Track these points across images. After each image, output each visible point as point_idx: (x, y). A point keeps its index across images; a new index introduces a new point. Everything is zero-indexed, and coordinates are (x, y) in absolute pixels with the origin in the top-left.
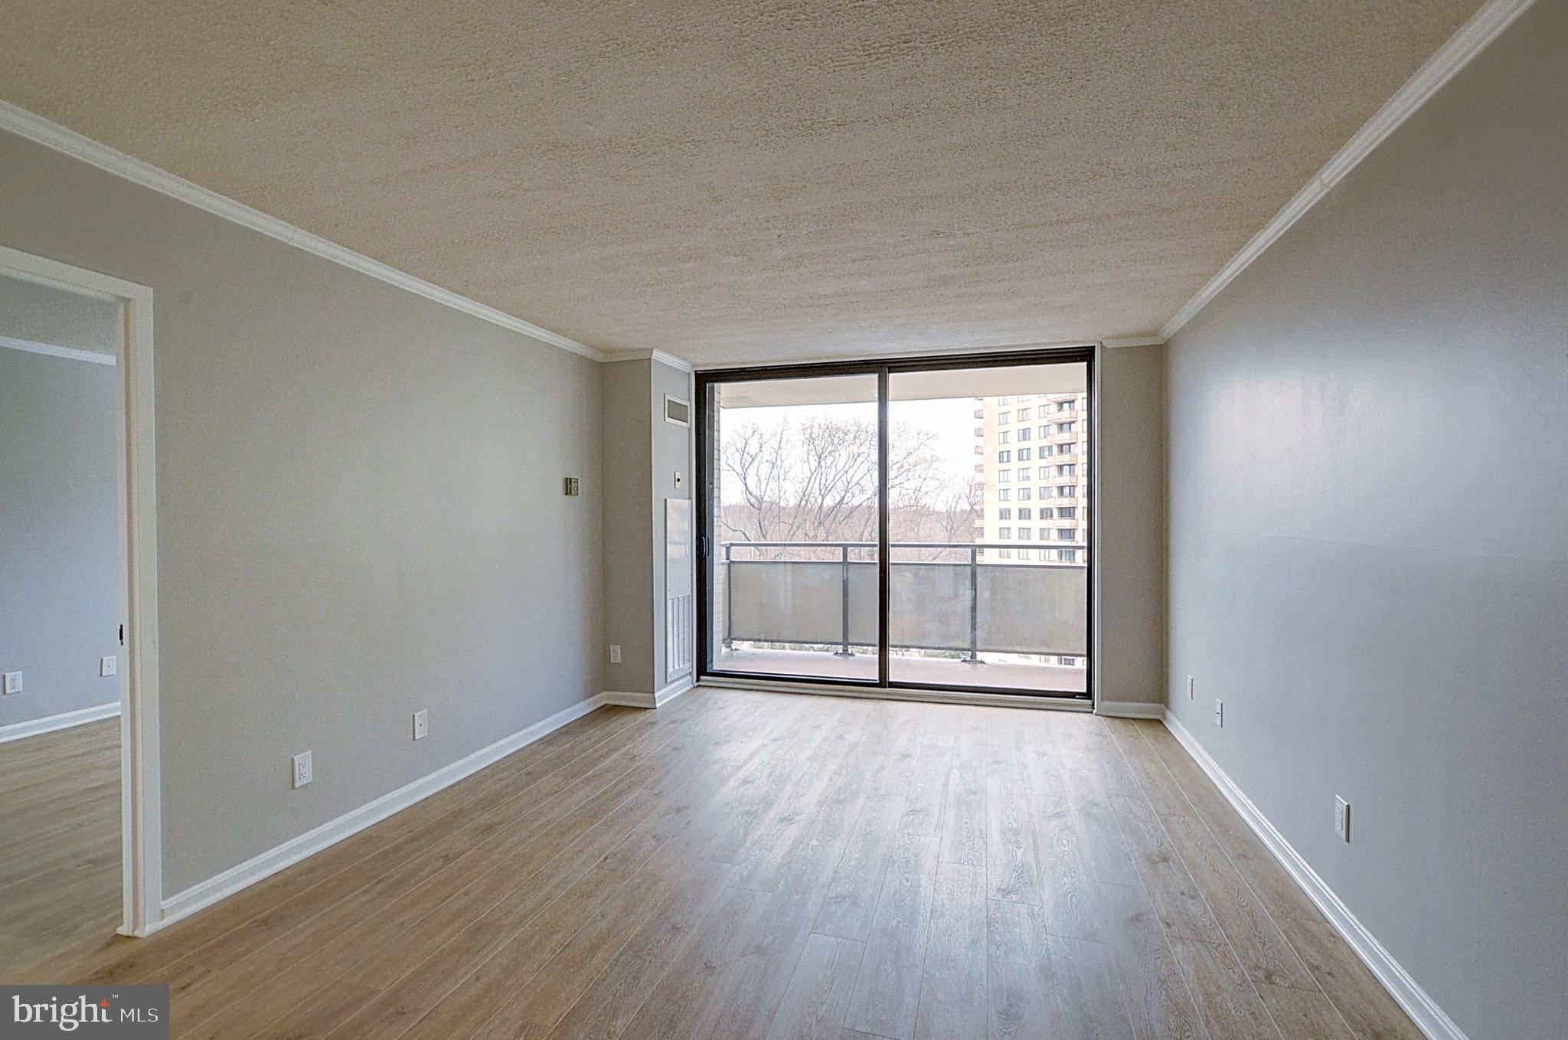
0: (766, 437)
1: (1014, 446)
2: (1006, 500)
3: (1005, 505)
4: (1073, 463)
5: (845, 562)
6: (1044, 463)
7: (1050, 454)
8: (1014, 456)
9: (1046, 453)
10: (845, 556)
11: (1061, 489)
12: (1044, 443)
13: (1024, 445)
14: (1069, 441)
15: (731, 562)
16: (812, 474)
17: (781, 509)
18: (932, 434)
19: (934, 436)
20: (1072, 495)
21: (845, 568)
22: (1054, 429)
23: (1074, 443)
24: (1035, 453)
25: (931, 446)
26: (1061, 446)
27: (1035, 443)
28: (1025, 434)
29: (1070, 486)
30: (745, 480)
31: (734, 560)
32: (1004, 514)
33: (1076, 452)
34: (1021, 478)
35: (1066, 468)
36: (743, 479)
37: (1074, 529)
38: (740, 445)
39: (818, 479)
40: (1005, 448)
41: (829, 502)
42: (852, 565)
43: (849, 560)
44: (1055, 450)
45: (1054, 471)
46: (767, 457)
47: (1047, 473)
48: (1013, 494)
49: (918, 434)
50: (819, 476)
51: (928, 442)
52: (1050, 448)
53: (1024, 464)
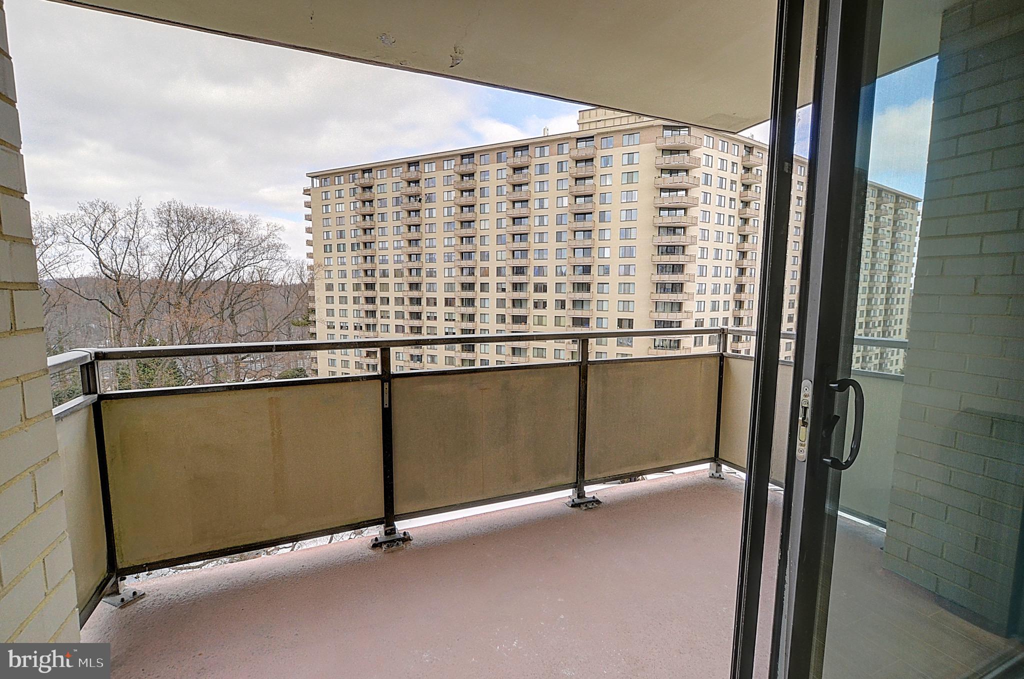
0: (120, 214)
1: (334, 242)
2: (330, 277)
3: (329, 281)
4: (373, 255)
5: (386, 377)
6: (355, 254)
7: (359, 249)
8: (334, 248)
9: (356, 248)
10: (386, 361)
11: (366, 271)
12: (354, 241)
13: (341, 241)
14: (370, 241)
15: (102, 397)
16: (173, 251)
17: (140, 282)
18: (279, 227)
19: (280, 228)
20: (373, 275)
21: (386, 385)
22: (360, 232)
23: (373, 242)
24: (348, 247)
25: (278, 236)
26: (365, 244)
27: (348, 241)
28: (341, 235)
29: (371, 270)
30: (98, 255)
31: (110, 391)
32: (329, 287)
33: (375, 248)
34: (339, 264)
35: (369, 258)
36: (95, 253)
37: (375, 297)
38: (90, 221)
39: (177, 258)
40: (328, 242)
41: (189, 276)
42: (398, 379)
43: (394, 370)
44: (362, 246)
45: (361, 260)
46: (121, 233)
47: (356, 260)
48: (334, 274)
49: (268, 226)
50: (178, 254)
51: (276, 233)
52: (358, 244)
53: (342, 254)
